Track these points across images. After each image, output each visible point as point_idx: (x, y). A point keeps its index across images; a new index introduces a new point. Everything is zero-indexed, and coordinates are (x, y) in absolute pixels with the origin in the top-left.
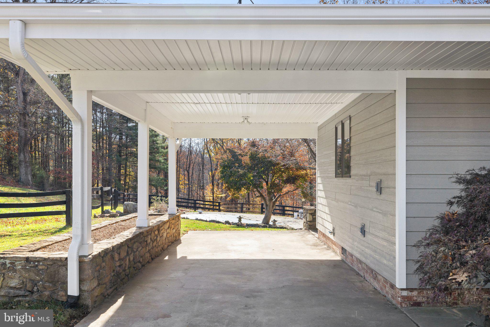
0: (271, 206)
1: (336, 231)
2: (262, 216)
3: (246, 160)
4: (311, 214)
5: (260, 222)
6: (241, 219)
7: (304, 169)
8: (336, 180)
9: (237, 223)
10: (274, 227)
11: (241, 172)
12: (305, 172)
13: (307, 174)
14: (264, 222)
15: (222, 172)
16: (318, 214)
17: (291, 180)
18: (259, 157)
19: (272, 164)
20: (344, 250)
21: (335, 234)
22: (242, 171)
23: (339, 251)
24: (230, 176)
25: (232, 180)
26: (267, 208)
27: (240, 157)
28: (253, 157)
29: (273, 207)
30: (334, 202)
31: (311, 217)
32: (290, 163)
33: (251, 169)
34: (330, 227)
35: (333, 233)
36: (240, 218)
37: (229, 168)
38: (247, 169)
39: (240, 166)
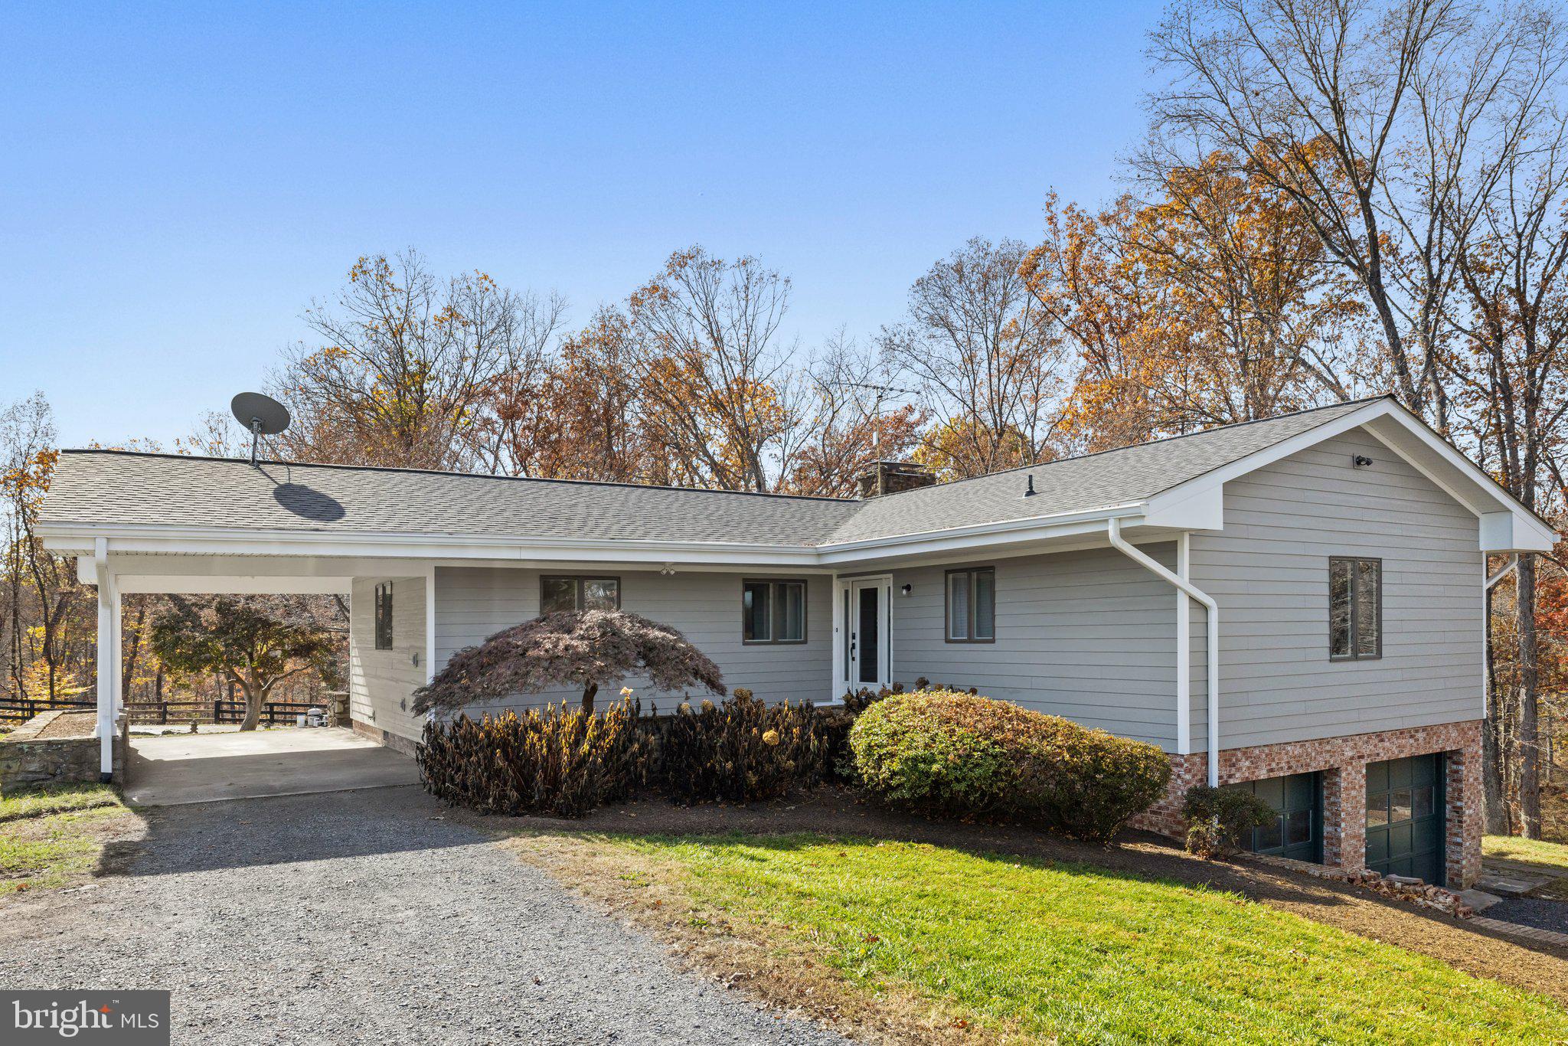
0: (260, 699)
1: (377, 715)
3: (209, 615)
4: (342, 702)
7: (324, 630)
8: (377, 652)
11: (199, 637)
12: (326, 635)
13: (330, 640)
14: (245, 728)
15: (156, 638)
16: (353, 698)
17: (304, 650)
18: (236, 611)
19: (266, 624)
20: (386, 733)
21: (375, 720)
22: (202, 636)
23: (380, 738)
24: (175, 645)
25: (181, 653)
26: (250, 703)
27: (195, 609)
28: (224, 610)
29: (263, 700)
30: (373, 680)
31: (342, 706)
32: (301, 621)
33: (221, 632)
34: (369, 712)
35: (373, 718)
37: (172, 629)
38: (212, 632)
39: (197, 626)
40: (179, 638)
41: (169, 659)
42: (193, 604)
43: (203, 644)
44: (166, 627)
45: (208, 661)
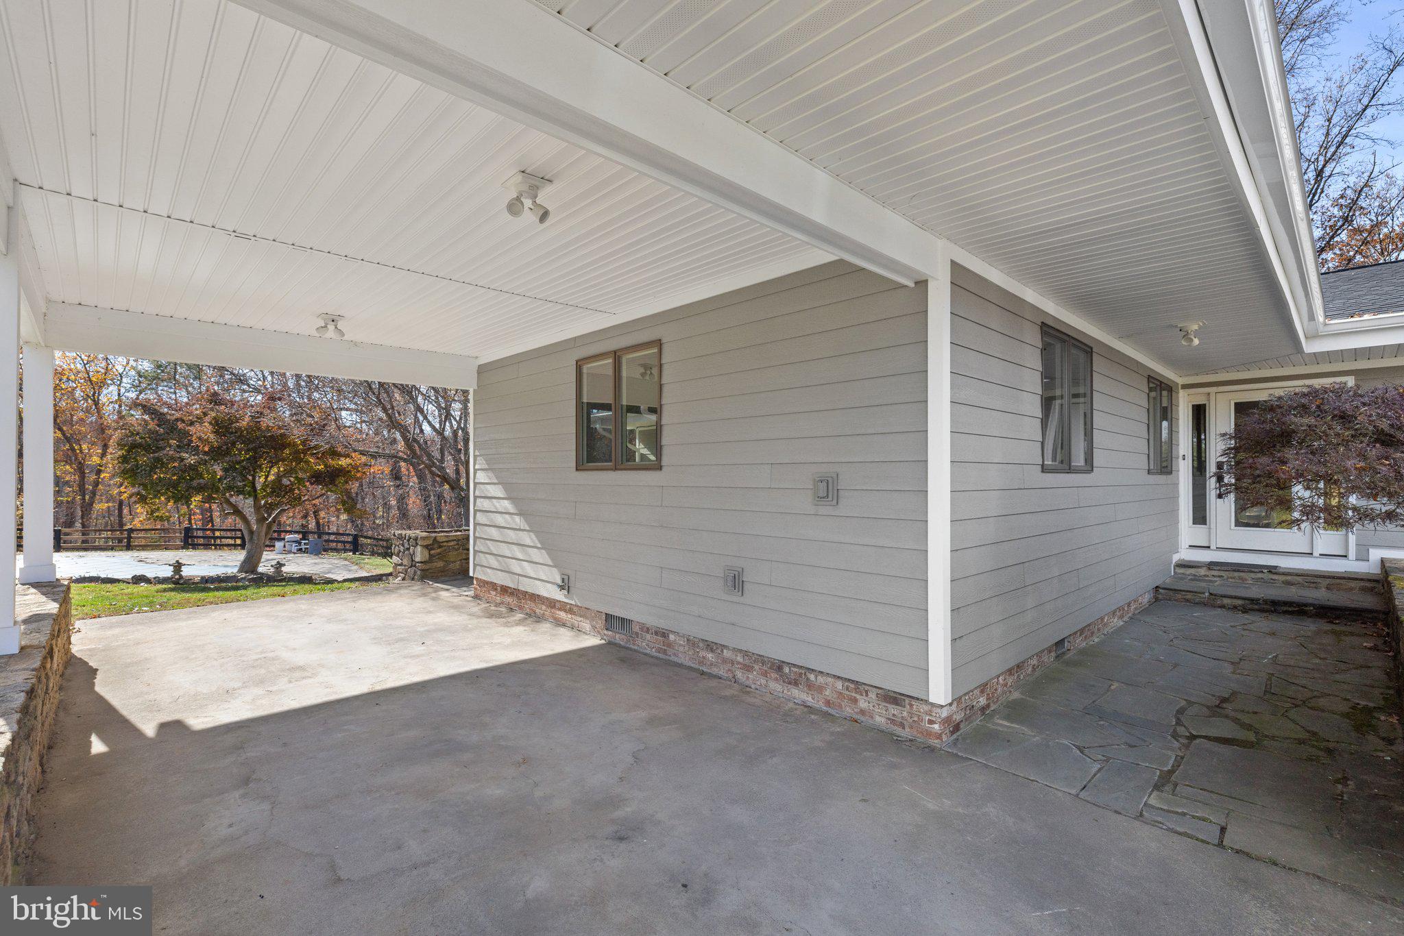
0: (263, 533)
1: (578, 583)
2: (240, 556)
3: (204, 432)
4: (426, 547)
5: (233, 570)
6: (180, 567)
8: (581, 475)
9: (172, 578)
10: (278, 579)
11: (191, 460)
14: (245, 569)
15: (124, 459)
18: (240, 428)
21: (571, 588)
22: (193, 457)
23: (591, 624)
24: (153, 468)
25: (161, 479)
26: (252, 538)
27: (181, 426)
28: (222, 427)
29: (266, 534)
33: (217, 453)
35: (565, 587)
36: (178, 567)
37: (147, 448)
38: (205, 453)
39: (185, 443)
40: (158, 460)
41: (145, 486)
42: (177, 420)
43: (192, 468)
44: (140, 445)
45: (200, 489)
